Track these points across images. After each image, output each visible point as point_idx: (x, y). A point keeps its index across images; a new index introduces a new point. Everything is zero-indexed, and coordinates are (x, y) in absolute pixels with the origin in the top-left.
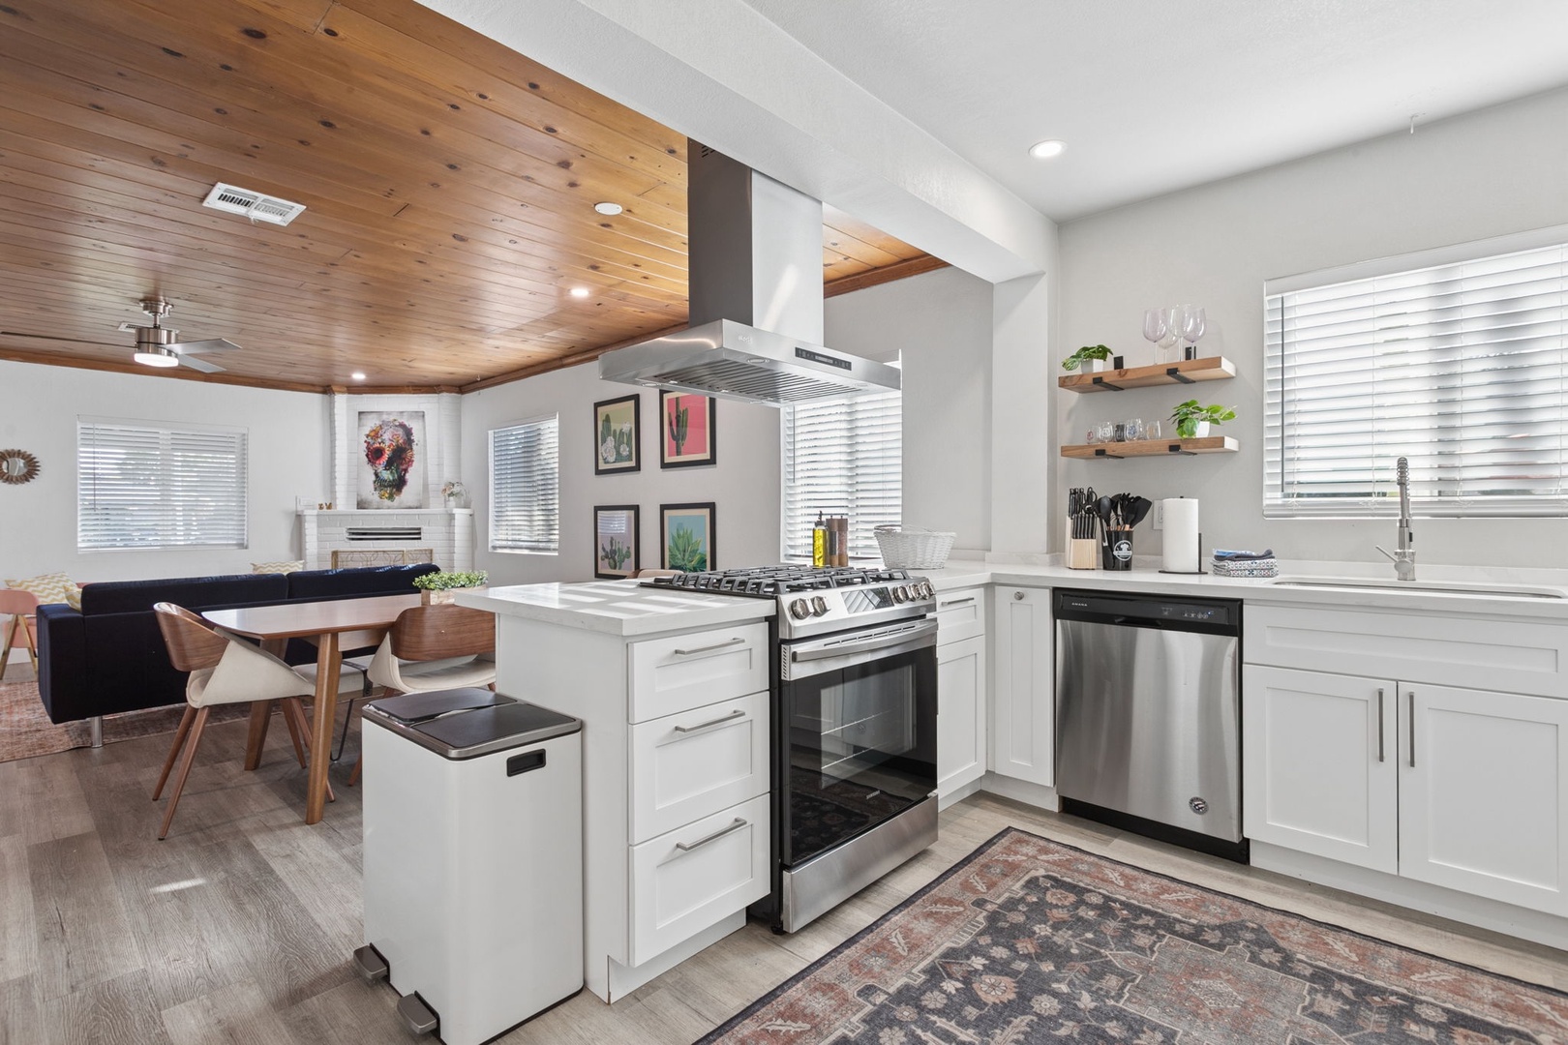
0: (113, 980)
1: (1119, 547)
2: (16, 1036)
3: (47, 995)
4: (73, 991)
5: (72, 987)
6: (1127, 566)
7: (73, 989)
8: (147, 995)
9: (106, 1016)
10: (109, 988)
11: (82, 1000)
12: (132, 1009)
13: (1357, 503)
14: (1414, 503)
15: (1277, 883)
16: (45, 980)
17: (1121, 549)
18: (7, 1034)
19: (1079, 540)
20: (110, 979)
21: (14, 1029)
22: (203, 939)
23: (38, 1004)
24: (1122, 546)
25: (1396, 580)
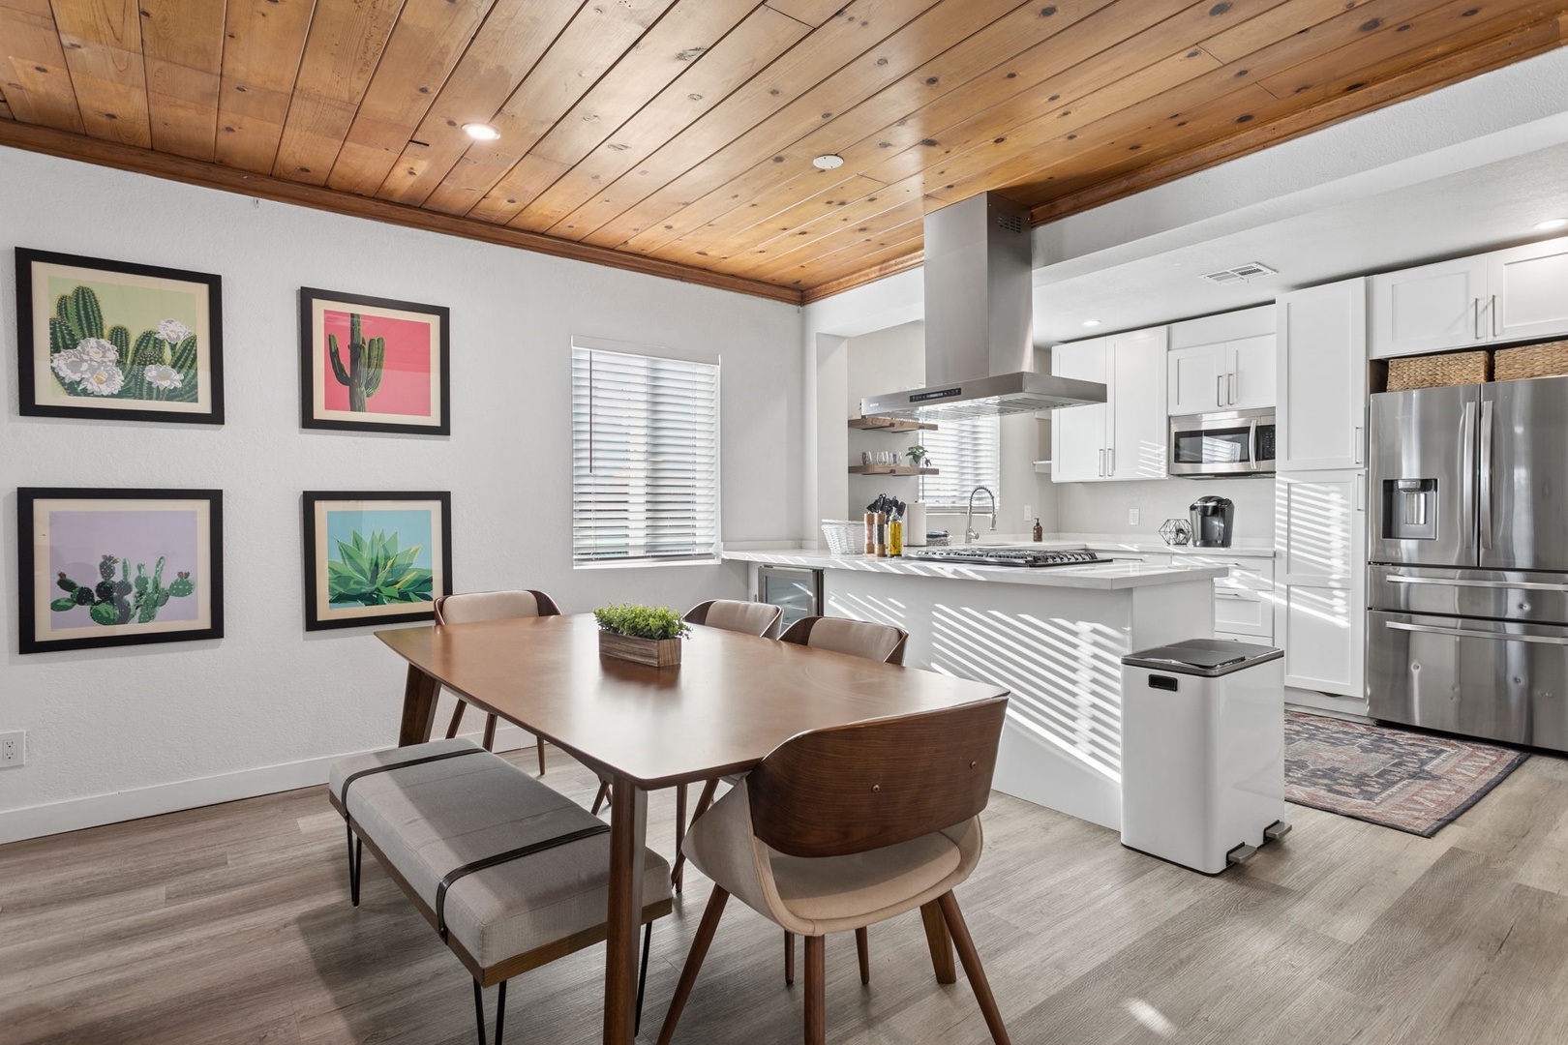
0: (1348, 990)
2: (1449, 1007)
3: (1401, 1020)
4: (1381, 1007)
5: (1378, 1011)
7: (1379, 1009)
8: (1345, 961)
9: (1383, 970)
10: (1358, 987)
11: (1383, 994)
12: (1364, 961)
16: (1390, 1035)
18: (1454, 1014)
20: (1347, 993)
21: (1446, 1014)
22: (1254, 962)
23: (1414, 1019)
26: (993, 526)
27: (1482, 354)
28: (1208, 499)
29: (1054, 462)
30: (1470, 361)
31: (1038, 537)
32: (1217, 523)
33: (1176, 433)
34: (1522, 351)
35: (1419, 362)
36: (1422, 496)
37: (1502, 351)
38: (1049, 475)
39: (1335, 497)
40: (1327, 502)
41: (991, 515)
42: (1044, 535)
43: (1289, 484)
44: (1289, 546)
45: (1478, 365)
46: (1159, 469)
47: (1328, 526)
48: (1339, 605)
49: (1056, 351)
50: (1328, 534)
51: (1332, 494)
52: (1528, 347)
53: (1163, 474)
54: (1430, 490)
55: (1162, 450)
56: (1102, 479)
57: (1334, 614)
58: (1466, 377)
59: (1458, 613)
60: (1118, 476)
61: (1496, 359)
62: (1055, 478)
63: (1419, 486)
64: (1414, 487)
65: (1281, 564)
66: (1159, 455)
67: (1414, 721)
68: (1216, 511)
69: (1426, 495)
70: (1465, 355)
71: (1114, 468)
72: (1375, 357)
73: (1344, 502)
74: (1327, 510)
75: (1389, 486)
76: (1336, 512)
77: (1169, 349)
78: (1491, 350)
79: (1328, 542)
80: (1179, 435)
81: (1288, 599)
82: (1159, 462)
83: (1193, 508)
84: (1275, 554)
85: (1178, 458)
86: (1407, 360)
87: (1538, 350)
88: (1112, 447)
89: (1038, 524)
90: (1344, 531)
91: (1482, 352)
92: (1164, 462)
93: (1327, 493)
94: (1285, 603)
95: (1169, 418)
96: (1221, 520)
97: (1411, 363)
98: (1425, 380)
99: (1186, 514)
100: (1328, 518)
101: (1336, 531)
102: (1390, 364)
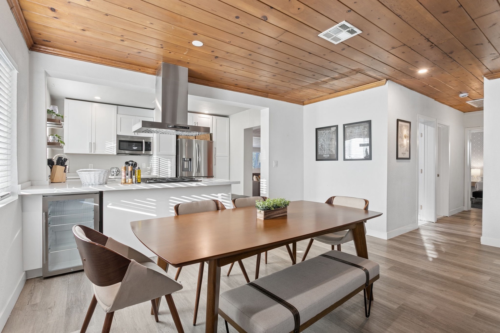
33: (120, 140)
39: (169, 162)
40: (167, 163)
43: (159, 158)
46: (114, 151)
47: (167, 169)
50: (168, 171)
53: (114, 153)
55: (115, 145)
56: (90, 153)
62: (66, 152)
66: (114, 147)
71: (95, 150)
73: (171, 163)
74: (167, 165)
76: (169, 165)
77: (117, 113)
79: (168, 173)
82: (114, 149)
85: (119, 149)
88: (94, 142)
90: (171, 170)
93: (167, 161)
95: (117, 136)
100: (167, 167)
101: (169, 170)
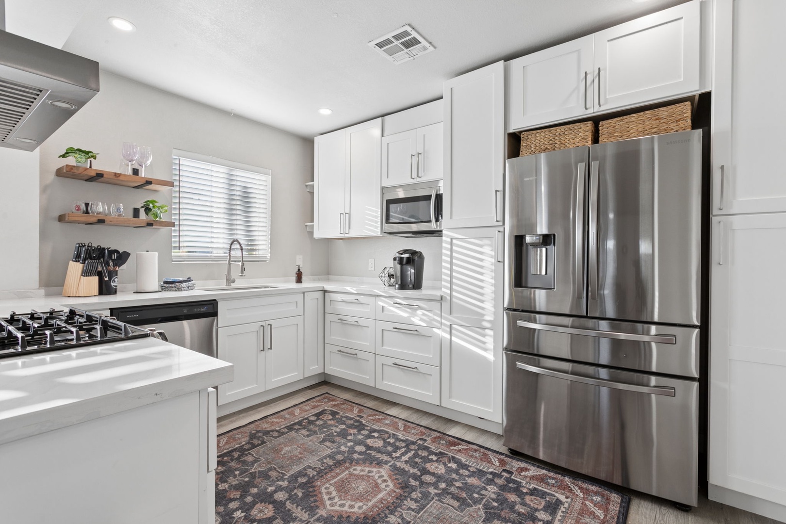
1: (114, 280)
6: (114, 292)
13: (207, 256)
14: (233, 256)
15: (232, 418)
17: (115, 282)
19: (88, 277)
24: (115, 280)
25: (225, 286)
26: (242, 273)
27: (590, 123)
28: (405, 251)
29: (315, 223)
30: (581, 130)
31: (299, 280)
32: (411, 271)
33: (387, 200)
34: (621, 121)
35: (543, 133)
36: (544, 250)
37: (605, 122)
38: (312, 233)
39: (486, 249)
40: (481, 253)
41: (240, 264)
42: (304, 278)
43: (452, 238)
44: (451, 289)
45: (587, 133)
46: (376, 227)
48: (490, 341)
49: (317, 140)
51: (485, 247)
52: (625, 117)
53: (377, 232)
54: (550, 244)
55: (378, 213)
56: (342, 236)
57: (486, 350)
58: (578, 144)
59: (570, 358)
60: (353, 234)
61: (600, 128)
62: (317, 235)
63: (541, 241)
64: (538, 241)
65: (446, 306)
66: (376, 217)
67: (538, 455)
68: (409, 261)
69: (547, 249)
70: (576, 125)
71: (350, 228)
72: (511, 131)
73: (492, 254)
74: (481, 260)
75: (519, 241)
76: (488, 262)
77: (382, 135)
78: (596, 121)
79: (482, 288)
80: (390, 202)
81: (451, 334)
82: (376, 222)
83: (395, 259)
84: (442, 297)
85: (387, 220)
86: (534, 132)
87: (633, 119)
88: (349, 212)
89: (299, 270)
91: (589, 122)
92: (379, 224)
94: (448, 336)
95: (383, 188)
96: (413, 267)
97: (537, 135)
98: (547, 148)
99: (391, 263)
102: (522, 136)
